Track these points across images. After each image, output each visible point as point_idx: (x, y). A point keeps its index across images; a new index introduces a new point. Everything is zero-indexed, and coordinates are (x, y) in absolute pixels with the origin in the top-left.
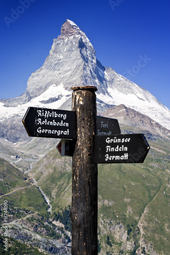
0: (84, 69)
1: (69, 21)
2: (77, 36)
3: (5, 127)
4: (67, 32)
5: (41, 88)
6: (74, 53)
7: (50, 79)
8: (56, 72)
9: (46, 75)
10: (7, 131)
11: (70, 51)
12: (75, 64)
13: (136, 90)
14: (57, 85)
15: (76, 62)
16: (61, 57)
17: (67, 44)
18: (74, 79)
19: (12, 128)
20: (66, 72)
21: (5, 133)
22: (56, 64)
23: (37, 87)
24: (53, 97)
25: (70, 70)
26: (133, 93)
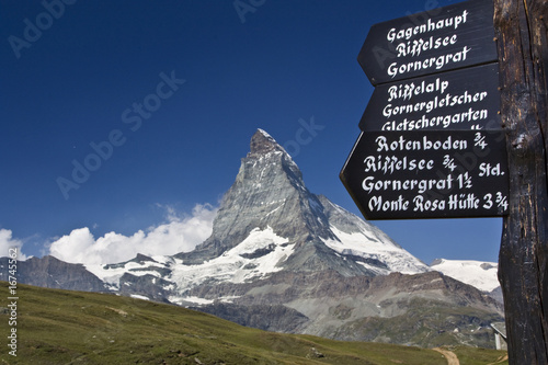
0: (301, 204)
1: (261, 131)
2: (277, 153)
3: (244, 311)
4: (260, 148)
5: (237, 233)
6: (278, 178)
7: (248, 220)
8: (255, 209)
9: (241, 215)
10: (249, 317)
11: (270, 175)
12: (283, 195)
13: (361, 226)
14: (262, 229)
15: (284, 192)
16: (259, 185)
17: (264, 165)
18: (289, 218)
19: (255, 312)
20: (273, 207)
21: (246, 319)
22: (253, 196)
23: (231, 233)
24: (261, 247)
25: (278, 205)
26: (358, 230)
